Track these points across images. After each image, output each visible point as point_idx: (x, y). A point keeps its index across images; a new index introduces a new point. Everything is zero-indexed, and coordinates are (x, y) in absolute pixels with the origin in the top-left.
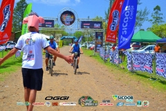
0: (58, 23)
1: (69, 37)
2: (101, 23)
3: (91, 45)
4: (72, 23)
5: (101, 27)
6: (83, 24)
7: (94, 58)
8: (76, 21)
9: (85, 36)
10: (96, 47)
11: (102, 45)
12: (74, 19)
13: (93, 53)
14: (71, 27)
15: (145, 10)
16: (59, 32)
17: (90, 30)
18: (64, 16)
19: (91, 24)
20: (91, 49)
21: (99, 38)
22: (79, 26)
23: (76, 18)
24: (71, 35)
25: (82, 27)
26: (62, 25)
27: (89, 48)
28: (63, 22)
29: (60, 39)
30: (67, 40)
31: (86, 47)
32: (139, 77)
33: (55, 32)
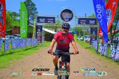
2: (95, 20)
4: (70, 19)
6: (80, 21)
7: (89, 50)
8: (74, 18)
9: (83, 31)
10: (91, 40)
11: (96, 39)
12: (72, 16)
13: (88, 45)
14: (69, 23)
17: (86, 26)
19: (87, 21)
20: (87, 42)
21: (94, 33)
22: (77, 22)
23: (74, 15)
24: (71, 30)
25: (79, 23)
26: (62, 21)
28: (63, 19)
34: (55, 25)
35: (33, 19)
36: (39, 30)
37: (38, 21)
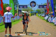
0: (29, 6)
1: (34, 12)
3: (43, 15)
4: (35, 6)
6: (39, 6)
8: (36, 5)
9: (41, 11)
10: (45, 15)
11: (47, 15)
14: (34, 8)
16: (30, 10)
17: (42, 9)
18: (31, 3)
20: (43, 17)
22: (38, 7)
23: (37, 4)
24: (35, 11)
26: (31, 7)
27: (43, 16)
28: (31, 6)
29: (30, 13)
30: (33, 13)
31: (41, 16)
33: (28, 10)
34: (27, 9)
35: (17, 7)
36: (20, 12)
37: (19, 8)
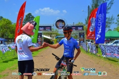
2: (82, 26)
5: (83, 29)
10: (80, 42)
11: (84, 41)
12: (65, 25)
15: (112, 17)
18: (58, 23)
21: (82, 36)
28: (57, 27)
32: (110, 61)
34: (51, 32)
